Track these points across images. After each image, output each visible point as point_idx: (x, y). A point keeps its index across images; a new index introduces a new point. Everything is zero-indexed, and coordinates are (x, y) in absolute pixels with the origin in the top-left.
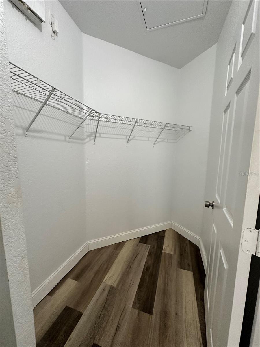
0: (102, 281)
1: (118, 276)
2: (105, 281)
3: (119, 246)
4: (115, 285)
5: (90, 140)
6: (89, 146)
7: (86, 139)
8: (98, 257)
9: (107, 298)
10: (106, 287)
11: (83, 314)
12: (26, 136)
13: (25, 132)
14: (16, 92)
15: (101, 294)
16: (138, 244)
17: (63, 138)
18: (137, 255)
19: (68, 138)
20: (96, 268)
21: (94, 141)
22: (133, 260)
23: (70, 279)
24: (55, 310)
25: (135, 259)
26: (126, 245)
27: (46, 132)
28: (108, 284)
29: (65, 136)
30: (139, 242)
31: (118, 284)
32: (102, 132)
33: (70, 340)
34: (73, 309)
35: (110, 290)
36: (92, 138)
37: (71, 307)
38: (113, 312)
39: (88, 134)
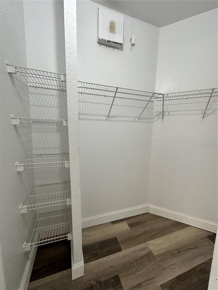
0: (146, 242)
1: (162, 249)
2: (148, 244)
3: (179, 225)
4: (155, 254)
5: (159, 118)
6: (157, 124)
7: (154, 118)
8: (153, 222)
9: (142, 257)
10: (146, 248)
11: (122, 251)
12: (107, 120)
13: (107, 118)
14: (104, 96)
15: (139, 250)
16: (204, 238)
17: (133, 119)
18: (196, 247)
19: (137, 119)
20: (147, 229)
21: (163, 120)
22: (187, 248)
23: (126, 223)
24: (110, 234)
25: (190, 249)
26: (187, 229)
27: (120, 116)
28: (150, 248)
29: (135, 118)
30: (208, 237)
31: (158, 256)
32: (171, 110)
33: (108, 257)
34: (118, 242)
35: (148, 254)
36: (160, 117)
37: (118, 240)
38: (142, 271)
39: (157, 114)
